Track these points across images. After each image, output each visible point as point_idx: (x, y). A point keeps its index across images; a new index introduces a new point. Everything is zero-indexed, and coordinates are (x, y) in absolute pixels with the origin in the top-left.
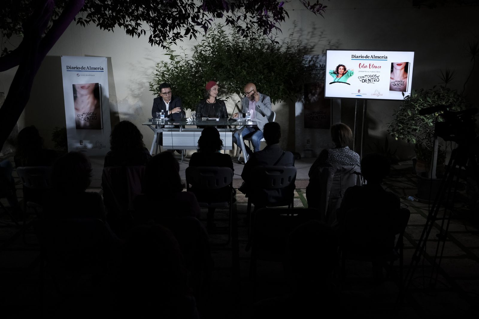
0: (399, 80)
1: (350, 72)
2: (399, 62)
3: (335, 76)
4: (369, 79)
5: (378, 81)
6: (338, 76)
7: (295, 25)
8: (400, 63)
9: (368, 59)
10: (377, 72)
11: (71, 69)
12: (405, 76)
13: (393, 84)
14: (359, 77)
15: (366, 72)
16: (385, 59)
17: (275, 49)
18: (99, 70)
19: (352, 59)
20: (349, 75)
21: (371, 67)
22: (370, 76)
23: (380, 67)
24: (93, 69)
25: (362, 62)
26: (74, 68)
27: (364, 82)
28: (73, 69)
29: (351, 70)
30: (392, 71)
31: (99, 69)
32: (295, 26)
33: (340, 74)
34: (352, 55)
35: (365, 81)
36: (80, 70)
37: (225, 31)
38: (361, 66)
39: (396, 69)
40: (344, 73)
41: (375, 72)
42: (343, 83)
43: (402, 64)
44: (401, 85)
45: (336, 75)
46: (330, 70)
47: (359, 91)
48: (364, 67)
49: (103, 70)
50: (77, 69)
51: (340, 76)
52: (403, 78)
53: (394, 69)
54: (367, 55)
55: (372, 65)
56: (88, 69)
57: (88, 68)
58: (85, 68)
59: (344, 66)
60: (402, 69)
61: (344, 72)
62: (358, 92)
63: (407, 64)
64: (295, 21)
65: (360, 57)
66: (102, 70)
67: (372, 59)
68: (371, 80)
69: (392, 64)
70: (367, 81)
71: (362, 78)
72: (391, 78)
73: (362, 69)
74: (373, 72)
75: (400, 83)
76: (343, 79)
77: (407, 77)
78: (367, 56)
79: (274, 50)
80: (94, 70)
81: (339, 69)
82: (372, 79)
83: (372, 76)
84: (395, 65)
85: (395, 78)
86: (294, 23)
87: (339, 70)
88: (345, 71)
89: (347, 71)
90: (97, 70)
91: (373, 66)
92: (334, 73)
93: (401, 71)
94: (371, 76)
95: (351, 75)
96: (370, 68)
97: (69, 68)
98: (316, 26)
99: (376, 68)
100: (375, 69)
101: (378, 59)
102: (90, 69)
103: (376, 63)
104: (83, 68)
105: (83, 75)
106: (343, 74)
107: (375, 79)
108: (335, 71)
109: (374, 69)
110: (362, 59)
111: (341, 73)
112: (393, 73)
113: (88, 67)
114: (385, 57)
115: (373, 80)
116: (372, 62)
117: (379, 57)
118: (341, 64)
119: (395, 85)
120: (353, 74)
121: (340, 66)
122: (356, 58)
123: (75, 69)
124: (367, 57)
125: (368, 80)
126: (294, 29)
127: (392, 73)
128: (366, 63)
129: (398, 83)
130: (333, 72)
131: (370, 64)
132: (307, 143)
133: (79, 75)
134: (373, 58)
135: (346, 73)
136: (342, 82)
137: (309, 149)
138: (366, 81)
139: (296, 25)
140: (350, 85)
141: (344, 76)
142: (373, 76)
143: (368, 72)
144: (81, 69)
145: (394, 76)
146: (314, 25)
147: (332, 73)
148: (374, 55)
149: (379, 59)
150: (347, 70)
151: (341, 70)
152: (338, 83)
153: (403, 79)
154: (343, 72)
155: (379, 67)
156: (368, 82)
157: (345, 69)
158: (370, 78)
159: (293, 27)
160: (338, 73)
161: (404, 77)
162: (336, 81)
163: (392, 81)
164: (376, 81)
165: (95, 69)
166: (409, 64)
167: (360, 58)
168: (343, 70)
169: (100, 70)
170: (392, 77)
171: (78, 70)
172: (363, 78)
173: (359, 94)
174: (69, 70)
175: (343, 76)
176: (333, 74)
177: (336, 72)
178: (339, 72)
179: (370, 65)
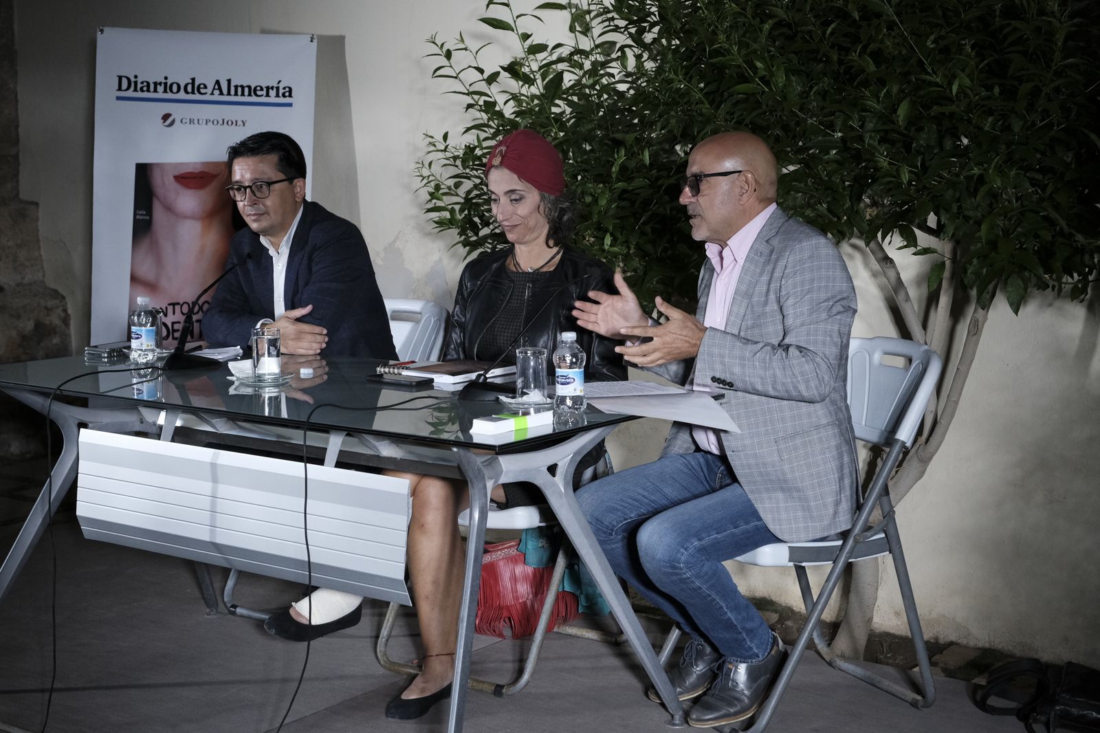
18: (273, 99)
24: (243, 94)
28: (148, 90)
36: (182, 95)
49: (290, 96)
56: (217, 92)
57: (220, 89)
58: (205, 87)
66: (287, 100)
80: (246, 99)
90: (264, 99)
102: (229, 94)
104: (195, 87)
113: (218, 82)
123: (155, 91)
144: (187, 92)
165: (253, 91)
169: (277, 96)
174: (130, 93)
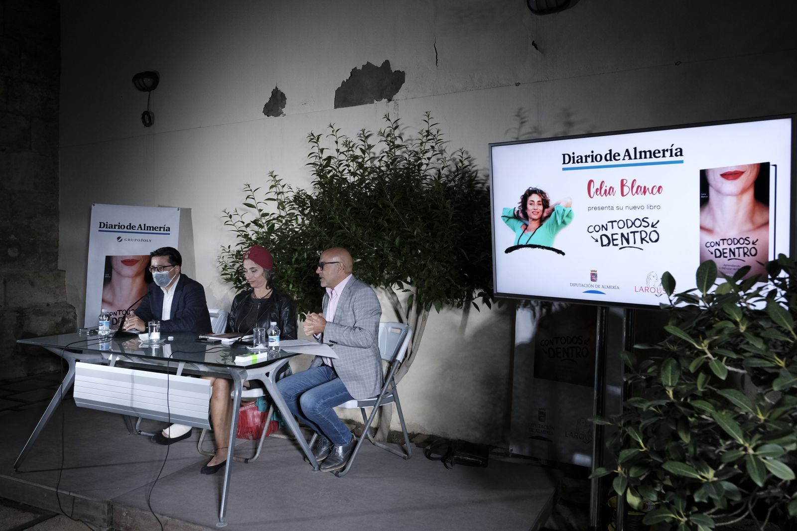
0: (733, 234)
1: (561, 212)
2: (731, 165)
3: (519, 225)
4: (622, 235)
5: (657, 241)
6: (527, 226)
7: (522, 119)
8: (733, 170)
9: (614, 162)
10: (650, 207)
11: (107, 228)
12: (759, 219)
13: (712, 250)
14: (591, 229)
15: (613, 208)
16: (674, 158)
17: (476, 179)
19: (564, 169)
20: (559, 222)
21: (626, 190)
22: (625, 223)
23: (660, 187)
25: (598, 175)
26: (113, 226)
27: (609, 244)
29: (563, 205)
30: (704, 201)
31: (162, 229)
32: (522, 123)
33: (534, 220)
34: (564, 155)
35: (611, 241)
37: (374, 146)
38: (593, 190)
39: (718, 191)
40: (545, 215)
41: (642, 208)
42: (543, 247)
43: (742, 173)
44: (745, 254)
45: (521, 224)
46: (504, 209)
47: (594, 276)
48: (603, 191)
50: (119, 228)
51: (533, 225)
52: (749, 226)
53: (712, 193)
54: (610, 151)
55: (629, 184)
59: (541, 193)
60: (743, 191)
61: (543, 211)
62: (592, 280)
63: (763, 170)
64: (520, 109)
65: (589, 159)
67: (627, 161)
68: (631, 236)
69: (704, 174)
70: (618, 242)
71: (601, 233)
72: (702, 228)
73: (599, 200)
74: (634, 208)
75: (738, 245)
76: (541, 236)
77: (767, 224)
78: (610, 154)
79: (474, 182)
81: (529, 202)
82: (634, 232)
83: (633, 224)
84: (715, 180)
85: (717, 229)
86: (518, 116)
87: (530, 207)
88: (546, 210)
89: (553, 210)
91: (632, 187)
92: (516, 217)
93: (739, 201)
94: (630, 224)
95: (564, 223)
96: (623, 195)
97: (105, 227)
98: (573, 118)
99: (645, 192)
100: (640, 196)
101: (648, 160)
103: (645, 175)
105: (129, 240)
106: (542, 220)
107: (644, 235)
108: (517, 209)
109: (640, 199)
110: (595, 164)
111: (536, 217)
112: (711, 211)
114: (674, 152)
115: (638, 235)
116: (629, 174)
117: (653, 154)
118: (534, 185)
119: (722, 254)
120: (571, 218)
121: (530, 192)
122: (576, 165)
124: (612, 156)
125: (619, 237)
126: (519, 129)
127: (707, 209)
128: (611, 176)
129: (733, 247)
130: (511, 215)
131: (622, 181)
132: (540, 420)
133: (122, 240)
134: (630, 158)
135: (549, 216)
136: (539, 247)
137: (544, 436)
138: (615, 242)
139: (524, 120)
140: (563, 254)
141: (545, 224)
142: (638, 223)
143: (618, 208)
145: (714, 218)
146: (569, 115)
147: (510, 218)
148: (635, 149)
149: (654, 160)
150: (551, 204)
151: (535, 207)
152: (530, 249)
153: (750, 231)
154: (540, 213)
155: (655, 190)
156: (620, 246)
157: (545, 203)
158: (625, 231)
159: (516, 124)
160: (526, 217)
161: (753, 222)
162: (523, 242)
163: (709, 238)
164: (647, 239)
166: (772, 169)
167: (590, 164)
168: (541, 208)
170: (708, 224)
171: (120, 230)
172: (604, 232)
173: (594, 286)
175: (541, 225)
176: (513, 222)
177: (521, 215)
178: (529, 213)
179: (622, 185)
